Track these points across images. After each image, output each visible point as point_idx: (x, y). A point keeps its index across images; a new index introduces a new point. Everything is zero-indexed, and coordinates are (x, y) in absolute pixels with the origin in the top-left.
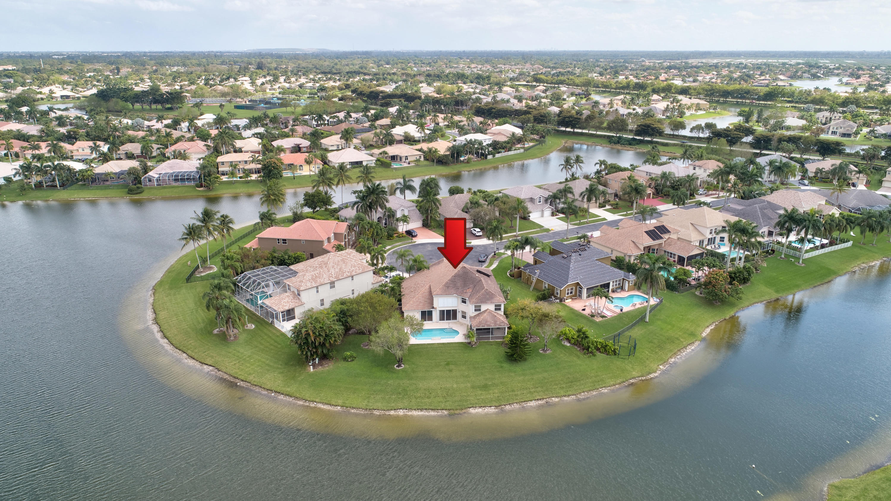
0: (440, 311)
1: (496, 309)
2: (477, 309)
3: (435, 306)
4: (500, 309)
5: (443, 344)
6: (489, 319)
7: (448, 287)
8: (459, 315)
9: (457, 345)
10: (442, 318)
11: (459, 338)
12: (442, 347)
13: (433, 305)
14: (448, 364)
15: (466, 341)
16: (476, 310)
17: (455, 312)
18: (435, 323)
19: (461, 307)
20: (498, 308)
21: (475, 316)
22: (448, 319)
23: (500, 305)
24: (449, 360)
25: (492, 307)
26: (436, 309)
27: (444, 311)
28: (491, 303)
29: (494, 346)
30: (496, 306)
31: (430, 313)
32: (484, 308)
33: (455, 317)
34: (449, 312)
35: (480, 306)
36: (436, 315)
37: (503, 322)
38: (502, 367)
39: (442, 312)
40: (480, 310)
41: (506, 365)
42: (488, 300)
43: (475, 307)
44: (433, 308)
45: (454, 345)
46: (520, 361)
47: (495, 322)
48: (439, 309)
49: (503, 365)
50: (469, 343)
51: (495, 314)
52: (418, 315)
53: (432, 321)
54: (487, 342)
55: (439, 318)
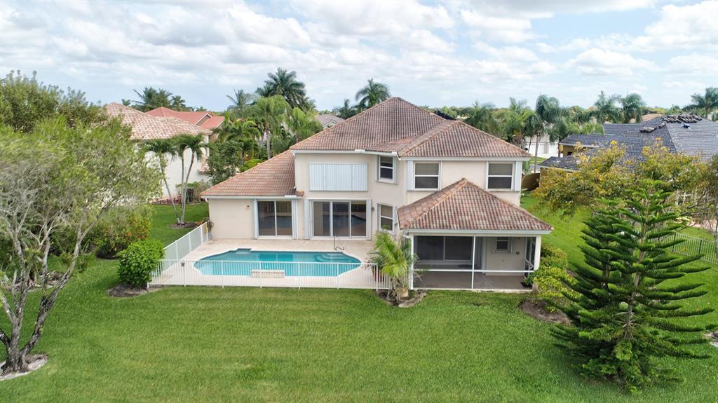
0: (316, 204)
1: (493, 183)
2: (427, 181)
3: (299, 186)
4: (506, 183)
7: (342, 134)
8: (373, 221)
9: (338, 297)
10: (321, 228)
11: (358, 278)
13: (292, 182)
14: (251, 375)
15: (377, 286)
16: (420, 183)
17: (360, 208)
18: (301, 239)
19: (378, 194)
20: (499, 181)
21: (419, 202)
22: (341, 231)
23: (509, 168)
25: (478, 176)
26: (301, 195)
27: (325, 205)
28: (477, 154)
30: (493, 168)
31: (285, 207)
32: (448, 175)
33: (360, 229)
34: (340, 207)
35: (435, 168)
36: (302, 217)
37: (525, 216)
39: (321, 208)
40: (434, 182)
42: (465, 147)
43: (419, 167)
44: (294, 192)
47: (494, 218)
48: (310, 197)
50: (384, 294)
51: (493, 197)
52: (249, 217)
53: (290, 234)
54: (459, 293)
55: (310, 227)
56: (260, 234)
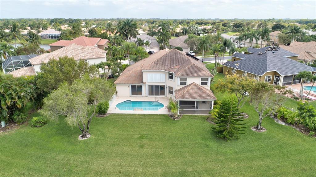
0: (149, 86)
1: (202, 83)
2: (183, 82)
3: (144, 81)
4: (206, 84)
5: (144, 115)
6: (194, 91)
7: (157, 64)
8: (167, 91)
10: (151, 93)
11: (163, 111)
12: (142, 118)
13: (142, 80)
14: (141, 138)
15: (169, 113)
16: (181, 83)
17: (163, 88)
18: (145, 96)
19: (168, 83)
20: (204, 83)
21: (181, 89)
22: (157, 94)
23: (207, 79)
24: (144, 133)
25: (198, 81)
26: (145, 83)
27: (152, 86)
28: (198, 76)
29: (198, 121)
30: (202, 79)
31: (140, 87)
32: (189, 81)
33: (163, 93)
34: (157, 87)
35: (186, 79)
36: (145, 90)
37: (209, 95)
38: (207, 146)
39: (151, 87)
40: (185, 83)
41: (213, 144)
42: (194, 73)
43: (181, 79)
44: (142, 82)
45: (155, 117)
46: (230, 140)
47: (201, 95)
48: (147, 84)
49: (209, 143)
50: (171, 116)
51: (202, 88)
52: (129, 90)
53: (142, 95)
54: (191, 116)
55: (148, 93)
56: (132, 95)
